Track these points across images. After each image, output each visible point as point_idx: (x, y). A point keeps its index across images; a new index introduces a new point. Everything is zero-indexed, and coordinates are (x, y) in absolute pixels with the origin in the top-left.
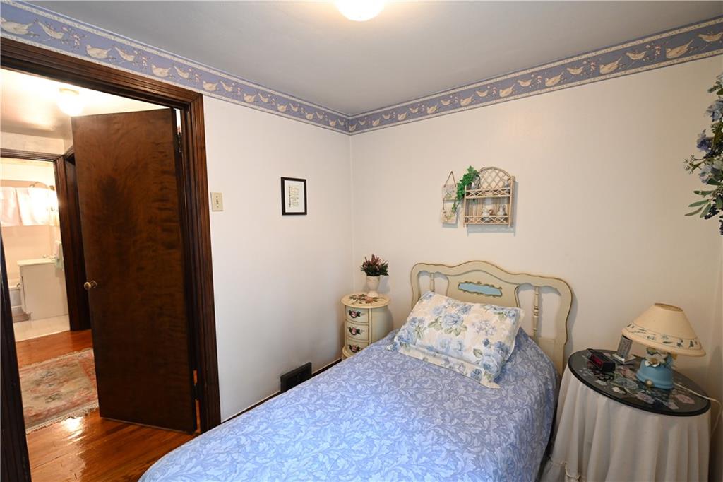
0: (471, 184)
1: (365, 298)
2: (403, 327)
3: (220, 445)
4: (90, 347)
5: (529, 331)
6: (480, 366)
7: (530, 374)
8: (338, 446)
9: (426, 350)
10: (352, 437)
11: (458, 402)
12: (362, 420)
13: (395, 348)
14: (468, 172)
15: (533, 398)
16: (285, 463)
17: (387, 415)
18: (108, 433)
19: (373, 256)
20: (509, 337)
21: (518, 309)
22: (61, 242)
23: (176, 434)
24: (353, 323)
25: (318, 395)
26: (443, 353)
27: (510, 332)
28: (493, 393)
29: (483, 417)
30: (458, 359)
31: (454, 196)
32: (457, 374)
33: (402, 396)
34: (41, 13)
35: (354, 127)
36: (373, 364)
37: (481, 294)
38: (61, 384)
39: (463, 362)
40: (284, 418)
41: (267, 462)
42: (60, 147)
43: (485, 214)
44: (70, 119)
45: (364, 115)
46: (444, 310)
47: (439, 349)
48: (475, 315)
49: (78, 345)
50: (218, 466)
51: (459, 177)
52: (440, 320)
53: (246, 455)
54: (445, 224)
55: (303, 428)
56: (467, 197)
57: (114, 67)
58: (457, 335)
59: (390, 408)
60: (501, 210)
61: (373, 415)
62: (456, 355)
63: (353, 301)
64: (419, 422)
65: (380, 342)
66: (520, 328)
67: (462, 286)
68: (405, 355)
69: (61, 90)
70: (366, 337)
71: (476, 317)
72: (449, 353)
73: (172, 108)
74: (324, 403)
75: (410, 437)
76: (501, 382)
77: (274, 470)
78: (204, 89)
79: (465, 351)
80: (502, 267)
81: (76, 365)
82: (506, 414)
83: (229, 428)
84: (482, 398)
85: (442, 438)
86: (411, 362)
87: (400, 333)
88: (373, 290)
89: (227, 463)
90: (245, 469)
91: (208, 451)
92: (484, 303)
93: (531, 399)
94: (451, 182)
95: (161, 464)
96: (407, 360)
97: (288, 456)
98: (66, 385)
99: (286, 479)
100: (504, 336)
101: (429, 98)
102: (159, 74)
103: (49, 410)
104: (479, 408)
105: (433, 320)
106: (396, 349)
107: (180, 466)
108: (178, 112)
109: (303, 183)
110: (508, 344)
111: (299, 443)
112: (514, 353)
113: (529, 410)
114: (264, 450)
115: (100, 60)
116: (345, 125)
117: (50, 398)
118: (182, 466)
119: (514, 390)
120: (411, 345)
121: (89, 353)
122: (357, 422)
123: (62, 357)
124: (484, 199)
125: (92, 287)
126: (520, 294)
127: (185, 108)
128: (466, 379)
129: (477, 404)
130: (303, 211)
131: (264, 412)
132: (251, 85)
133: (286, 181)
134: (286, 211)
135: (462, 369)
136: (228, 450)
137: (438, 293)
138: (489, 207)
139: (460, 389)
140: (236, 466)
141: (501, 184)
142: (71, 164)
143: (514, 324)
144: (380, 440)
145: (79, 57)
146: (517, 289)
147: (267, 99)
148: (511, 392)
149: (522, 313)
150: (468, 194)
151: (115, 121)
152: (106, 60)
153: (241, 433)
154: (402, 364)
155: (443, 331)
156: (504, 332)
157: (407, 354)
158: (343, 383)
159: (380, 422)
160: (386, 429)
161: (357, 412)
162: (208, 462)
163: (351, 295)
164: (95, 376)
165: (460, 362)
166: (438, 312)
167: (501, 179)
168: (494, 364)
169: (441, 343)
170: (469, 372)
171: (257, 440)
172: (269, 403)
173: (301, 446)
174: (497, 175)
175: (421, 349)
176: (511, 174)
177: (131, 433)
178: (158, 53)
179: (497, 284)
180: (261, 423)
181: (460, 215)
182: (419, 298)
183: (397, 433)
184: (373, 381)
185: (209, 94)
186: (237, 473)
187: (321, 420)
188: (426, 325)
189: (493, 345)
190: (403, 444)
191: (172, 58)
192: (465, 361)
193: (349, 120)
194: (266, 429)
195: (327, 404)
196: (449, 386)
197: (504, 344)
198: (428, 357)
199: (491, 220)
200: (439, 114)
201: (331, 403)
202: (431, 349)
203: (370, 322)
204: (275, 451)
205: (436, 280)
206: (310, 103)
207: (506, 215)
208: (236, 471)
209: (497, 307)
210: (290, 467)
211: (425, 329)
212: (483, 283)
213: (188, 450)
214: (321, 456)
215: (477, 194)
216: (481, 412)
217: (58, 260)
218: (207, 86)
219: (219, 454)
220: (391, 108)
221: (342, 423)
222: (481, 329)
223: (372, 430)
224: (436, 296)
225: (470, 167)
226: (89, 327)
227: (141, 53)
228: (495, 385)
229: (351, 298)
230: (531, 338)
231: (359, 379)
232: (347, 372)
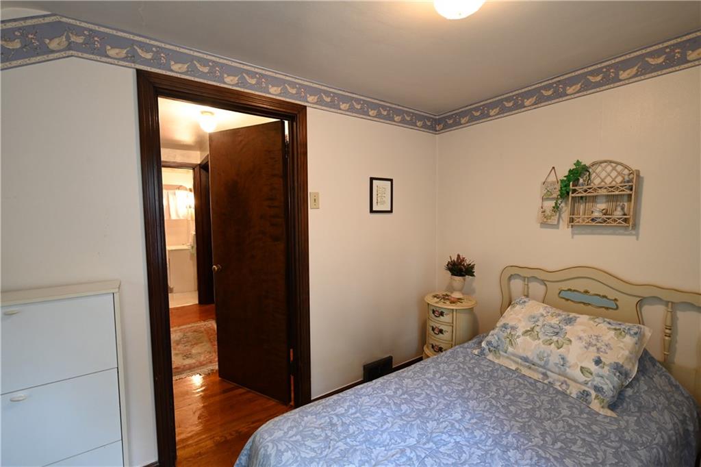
0: (578, 180)
1: (450, 298)
2: (492, 332)
3: (315, 420)
4: (213, 319)
5: (657, 354)
6: (589, 387)
7: (660, 407)
8: (425, 444)
9: (520, 361)
10: (439, 438)
11: (560, 424)
12: (450, 422)
13: (482, 353)
14: (574, 167)
15: (666, 437)
16: (374, 450)
17: (476, 423)
18: (225, 391)
19: (459, 256)
20: (629, 359)
21: (642, 326)
22: (194, 233)
23: (274, 403)
24: (435, 322)
25: (403, 390)
26: (540, 366)
27: (631, 353)
28: (608, 421)
29: (595, 446)
30: (559, 375)
31: (556, 194)
32: (558, 392)
33: (492, 405)
34: (196, 54)
35: (442, 126)
36: (459, 367)
37: (589, 304)
38: (192, 346)
39: (566, 379)
40: (371, 406)
41: (357, 446)
42: (197, 158)
43: (596, 214)
44: (208, 136)
45: (452, 113)
46: (541, 319)
47: (536, 360)
48: (583, 327)
49: (204, 316)
50: (314, 439)
51: (563, 173)
52: (537, 329)
53: (338, 434)
54: (544, 224)
55: (389, 419)
56: (573, 195)
57: (242, 90)
58: (558, 348)
59: (479, 416)
60: (619, 209)
61: (460, 419)
62: (557, 370)
63: (436, 300)
64: (514, 437)
65: (466, 345)
66: (645, 350)
67: (563, 294)
68: (493, 362)
69: (202, 113)
70: (449, 338)
71: (584, 331)
72: (549, 367)
73: (282, 119)
74: (409, 398)
75: (504, 451)
76: (618, 410)
77: (363, 454)
78: (308, 102)
79: (569, 367)
80: (620, 276)
81: (202, 332)
82: (628, 449)
83: (323, 406)
84: (592, 424)
85: (543, 461)
86: (501, 370)
87: (489, 338)
88: (456, 291)
89: (322, 438)
90: (337, 448)
91: (305, 424)
92: (594, 316)
93: (662, 437)
94: (552, 178)
95: (269, 426)
96: (496, 367)
97: (375, 444)
98: (196, 347)
99: (375, 465)
100: (623, 355)
101: (526, 89)
102: (274, 92)
103: (184, 366)
104: (590, 435)
105: (529, 329)
106: (484, 354)
107: (283, 432)
108: (286, 123)
109: (389, 182)
110: (628, 367)
111: (386, 433)
112: (636, 379)
113: (660, 450)
114: (354, 433)
115: (233, 85)
116: (432, 125)
117: (185, 356)
118: (285, 433)
119: (637, 423)
120: (501, 353)
121: (212, 324)
122: (444, 424)
123: (193, 325)
124: (595, 197)
125: (218, 269)
126: (643, 310)
127: (292, 119)
128: (570, 399)
129: (586, 430)
130: (390, 209)
131: (353, 397)
132: (347, 94)
133: (374, 181)
134: (374, 209)
135: (564, 387)
136: (322, 426)
137: (534, 299)
138: (602, 206)
139: (563, 409)
140: (330, 443)
141: (619, 179)
142: (205, 172)
143: (636, 344)
144: (470, 447)
145: (218, 84)
146: (641, 302)
147: (360, 105)
148: (633, 424)
149: (648, 333)
150: (574, 191)
151: (239, 134)
152: (236, 85)
153: (332, 412)
154: (491, 371)
155: (541, 341)
156: (622, 352)
157: (496, 361)
158: (428, 382)
159: (468, 429)
160: (476, 437)
161: (443, 414)
162: (306, 433)
163: (434, 294)
164: (216, 343)
165: (562, 379)
166: (534, 320)
167: (619, 174)
168: (608, 386)
169: (538, 355)
170: (574, 391)
171: (347, 422)
172: (356, 389)
173: (388, 437)
174: (614, 169)
175: (512, 357)
176: (634, 168)
177: (240, 394)
178: (274, 75)
179: (612, 295)
180: (350, 407)
181: (563, 215)
182: (510, 304)
183: (488, 444)
184: (459, 384)
185: (312, 105)
186: (331, 449)
187: (407, 415)
188: (520, 332)
189: (607, 365)
190: (496, 457)
191: (284, 77)
192: (569, 378)
193: (435, 119)
194: (355, 413)
195: (412, 400)
196: (549, 404)
197: (622, 366)
198: (521, 368)
199: (605, 221)
200: (539, 105)
201: (416, 399)
202: (526, 359)
203: (454, 323)
204: (364, 437)
205: (530, 285)
206: (399, 105)
207: (625, 215)
208: (329, 448)
209: (611, 321)
210: (378, 454)
211: (518, 337)
212: (592, 292)
213: (289, 419)
214: (408, 451)
215: (586, 191)
216: (593, 440)
217: (192, 247)
218: (310, 99)
219: (315, 428)
220: (482, 103)
221: (428, 422)
222: (590, 344)
223: (460, 435)
224: (531, 303)
225: (578, 161)
226: (213, 303)
227: (262, 76)
228: (609, 413)
229: (435, 296)
230: (660, 363)
231: (445, 380)
232: (432, 371)
